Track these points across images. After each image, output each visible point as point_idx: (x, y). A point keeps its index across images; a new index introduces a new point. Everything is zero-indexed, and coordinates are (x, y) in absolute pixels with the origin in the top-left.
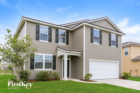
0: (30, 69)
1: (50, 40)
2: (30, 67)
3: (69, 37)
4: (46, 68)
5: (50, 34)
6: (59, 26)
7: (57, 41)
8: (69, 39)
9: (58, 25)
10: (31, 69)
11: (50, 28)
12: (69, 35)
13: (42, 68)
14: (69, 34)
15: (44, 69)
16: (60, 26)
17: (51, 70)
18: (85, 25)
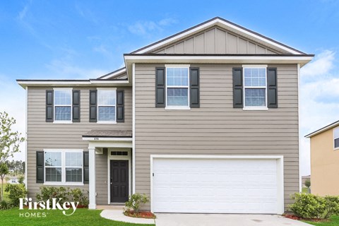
0: (35, 181)
1: (76, 118)
2: (35, 178)
3: (125, 104)
4: (67, 180)
5: (76, 103)
6: (91, 82)
7: (93, 118)
8: (125, 107)
9: (89, 81)
10: (37, 182)
11: (77, 91)
12: (125, 97)
13: (59, 180)
14: (125, 94)
15: (63, 182)
16: (98, 79)
17: (81, 184)
18: (136, 64)
